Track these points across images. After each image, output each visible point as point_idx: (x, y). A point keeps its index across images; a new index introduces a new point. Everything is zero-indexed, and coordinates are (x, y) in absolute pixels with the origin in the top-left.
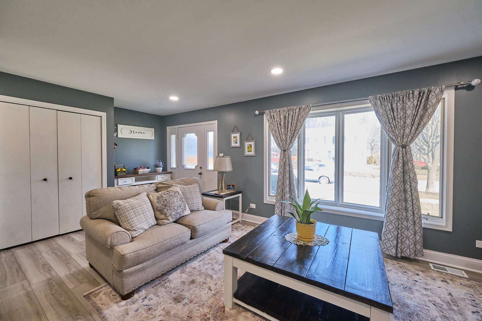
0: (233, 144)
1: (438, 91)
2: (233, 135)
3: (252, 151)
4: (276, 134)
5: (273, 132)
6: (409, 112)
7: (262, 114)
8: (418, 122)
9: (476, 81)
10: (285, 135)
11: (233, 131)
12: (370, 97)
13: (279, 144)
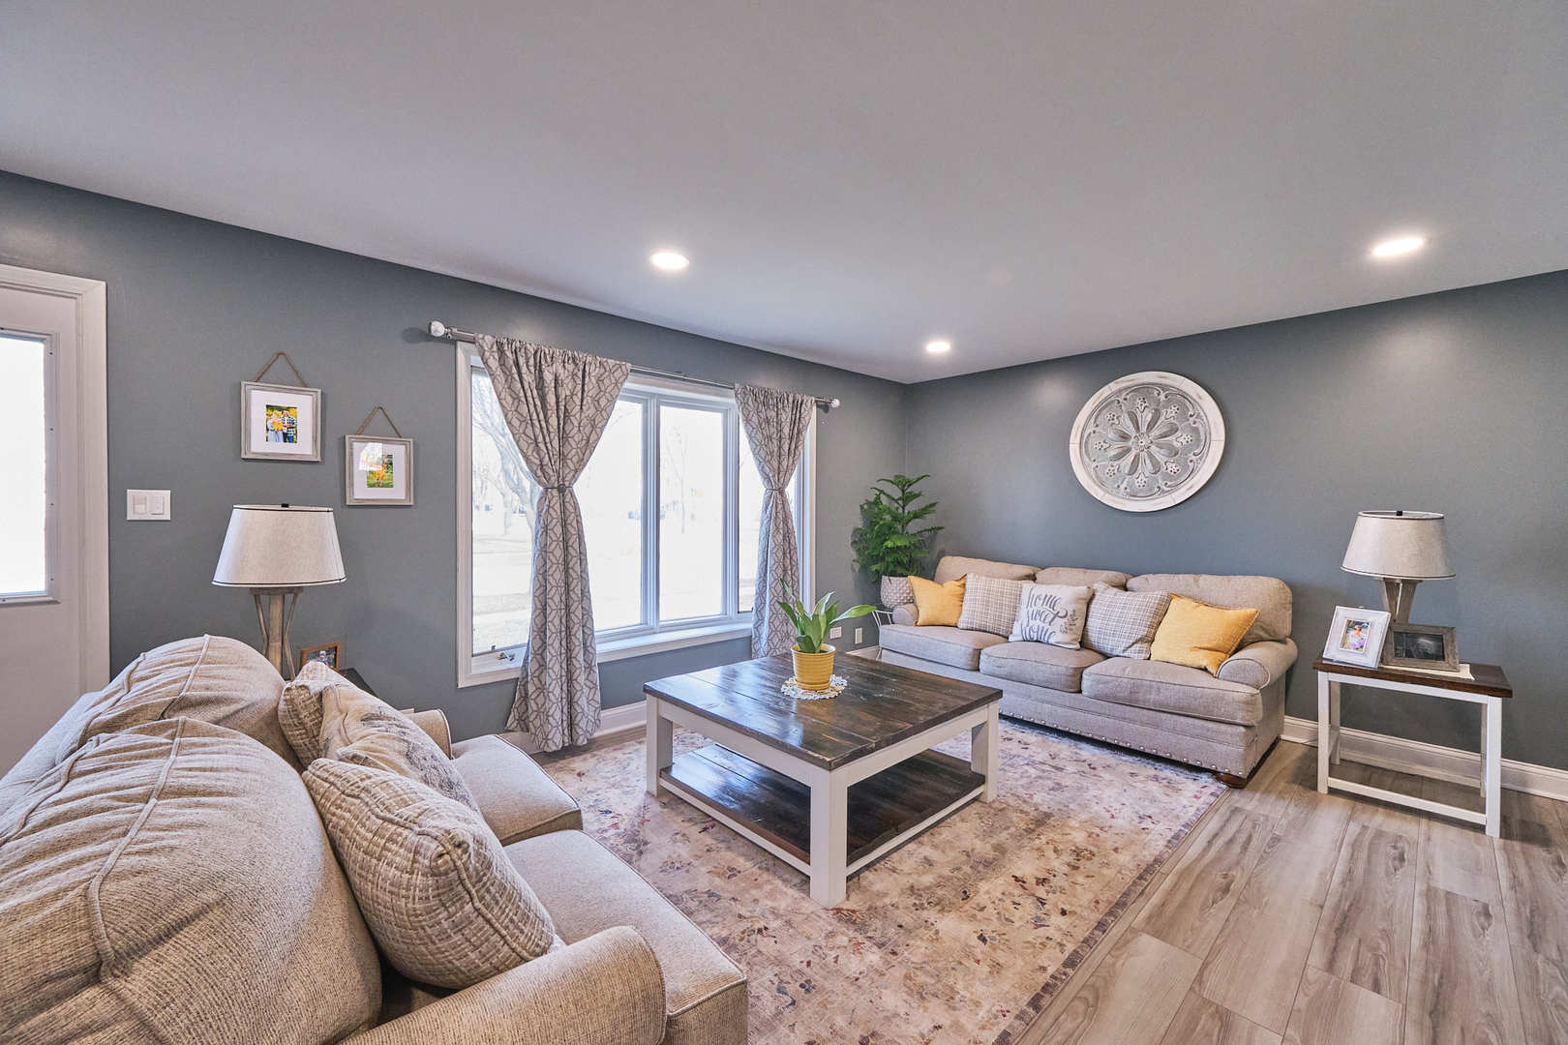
0: (261, 443)
1: (809, 404)
2: (259, 399)
3: (396, 481)
4: (529, 431)
5: (516, 423)
6: (786, 431)
7: (450, 341)
8: (794, 451)
9: (836, 403)
10: (563, 437)
11: (260, 378)
12: (737, 385)
13: (542, 465)
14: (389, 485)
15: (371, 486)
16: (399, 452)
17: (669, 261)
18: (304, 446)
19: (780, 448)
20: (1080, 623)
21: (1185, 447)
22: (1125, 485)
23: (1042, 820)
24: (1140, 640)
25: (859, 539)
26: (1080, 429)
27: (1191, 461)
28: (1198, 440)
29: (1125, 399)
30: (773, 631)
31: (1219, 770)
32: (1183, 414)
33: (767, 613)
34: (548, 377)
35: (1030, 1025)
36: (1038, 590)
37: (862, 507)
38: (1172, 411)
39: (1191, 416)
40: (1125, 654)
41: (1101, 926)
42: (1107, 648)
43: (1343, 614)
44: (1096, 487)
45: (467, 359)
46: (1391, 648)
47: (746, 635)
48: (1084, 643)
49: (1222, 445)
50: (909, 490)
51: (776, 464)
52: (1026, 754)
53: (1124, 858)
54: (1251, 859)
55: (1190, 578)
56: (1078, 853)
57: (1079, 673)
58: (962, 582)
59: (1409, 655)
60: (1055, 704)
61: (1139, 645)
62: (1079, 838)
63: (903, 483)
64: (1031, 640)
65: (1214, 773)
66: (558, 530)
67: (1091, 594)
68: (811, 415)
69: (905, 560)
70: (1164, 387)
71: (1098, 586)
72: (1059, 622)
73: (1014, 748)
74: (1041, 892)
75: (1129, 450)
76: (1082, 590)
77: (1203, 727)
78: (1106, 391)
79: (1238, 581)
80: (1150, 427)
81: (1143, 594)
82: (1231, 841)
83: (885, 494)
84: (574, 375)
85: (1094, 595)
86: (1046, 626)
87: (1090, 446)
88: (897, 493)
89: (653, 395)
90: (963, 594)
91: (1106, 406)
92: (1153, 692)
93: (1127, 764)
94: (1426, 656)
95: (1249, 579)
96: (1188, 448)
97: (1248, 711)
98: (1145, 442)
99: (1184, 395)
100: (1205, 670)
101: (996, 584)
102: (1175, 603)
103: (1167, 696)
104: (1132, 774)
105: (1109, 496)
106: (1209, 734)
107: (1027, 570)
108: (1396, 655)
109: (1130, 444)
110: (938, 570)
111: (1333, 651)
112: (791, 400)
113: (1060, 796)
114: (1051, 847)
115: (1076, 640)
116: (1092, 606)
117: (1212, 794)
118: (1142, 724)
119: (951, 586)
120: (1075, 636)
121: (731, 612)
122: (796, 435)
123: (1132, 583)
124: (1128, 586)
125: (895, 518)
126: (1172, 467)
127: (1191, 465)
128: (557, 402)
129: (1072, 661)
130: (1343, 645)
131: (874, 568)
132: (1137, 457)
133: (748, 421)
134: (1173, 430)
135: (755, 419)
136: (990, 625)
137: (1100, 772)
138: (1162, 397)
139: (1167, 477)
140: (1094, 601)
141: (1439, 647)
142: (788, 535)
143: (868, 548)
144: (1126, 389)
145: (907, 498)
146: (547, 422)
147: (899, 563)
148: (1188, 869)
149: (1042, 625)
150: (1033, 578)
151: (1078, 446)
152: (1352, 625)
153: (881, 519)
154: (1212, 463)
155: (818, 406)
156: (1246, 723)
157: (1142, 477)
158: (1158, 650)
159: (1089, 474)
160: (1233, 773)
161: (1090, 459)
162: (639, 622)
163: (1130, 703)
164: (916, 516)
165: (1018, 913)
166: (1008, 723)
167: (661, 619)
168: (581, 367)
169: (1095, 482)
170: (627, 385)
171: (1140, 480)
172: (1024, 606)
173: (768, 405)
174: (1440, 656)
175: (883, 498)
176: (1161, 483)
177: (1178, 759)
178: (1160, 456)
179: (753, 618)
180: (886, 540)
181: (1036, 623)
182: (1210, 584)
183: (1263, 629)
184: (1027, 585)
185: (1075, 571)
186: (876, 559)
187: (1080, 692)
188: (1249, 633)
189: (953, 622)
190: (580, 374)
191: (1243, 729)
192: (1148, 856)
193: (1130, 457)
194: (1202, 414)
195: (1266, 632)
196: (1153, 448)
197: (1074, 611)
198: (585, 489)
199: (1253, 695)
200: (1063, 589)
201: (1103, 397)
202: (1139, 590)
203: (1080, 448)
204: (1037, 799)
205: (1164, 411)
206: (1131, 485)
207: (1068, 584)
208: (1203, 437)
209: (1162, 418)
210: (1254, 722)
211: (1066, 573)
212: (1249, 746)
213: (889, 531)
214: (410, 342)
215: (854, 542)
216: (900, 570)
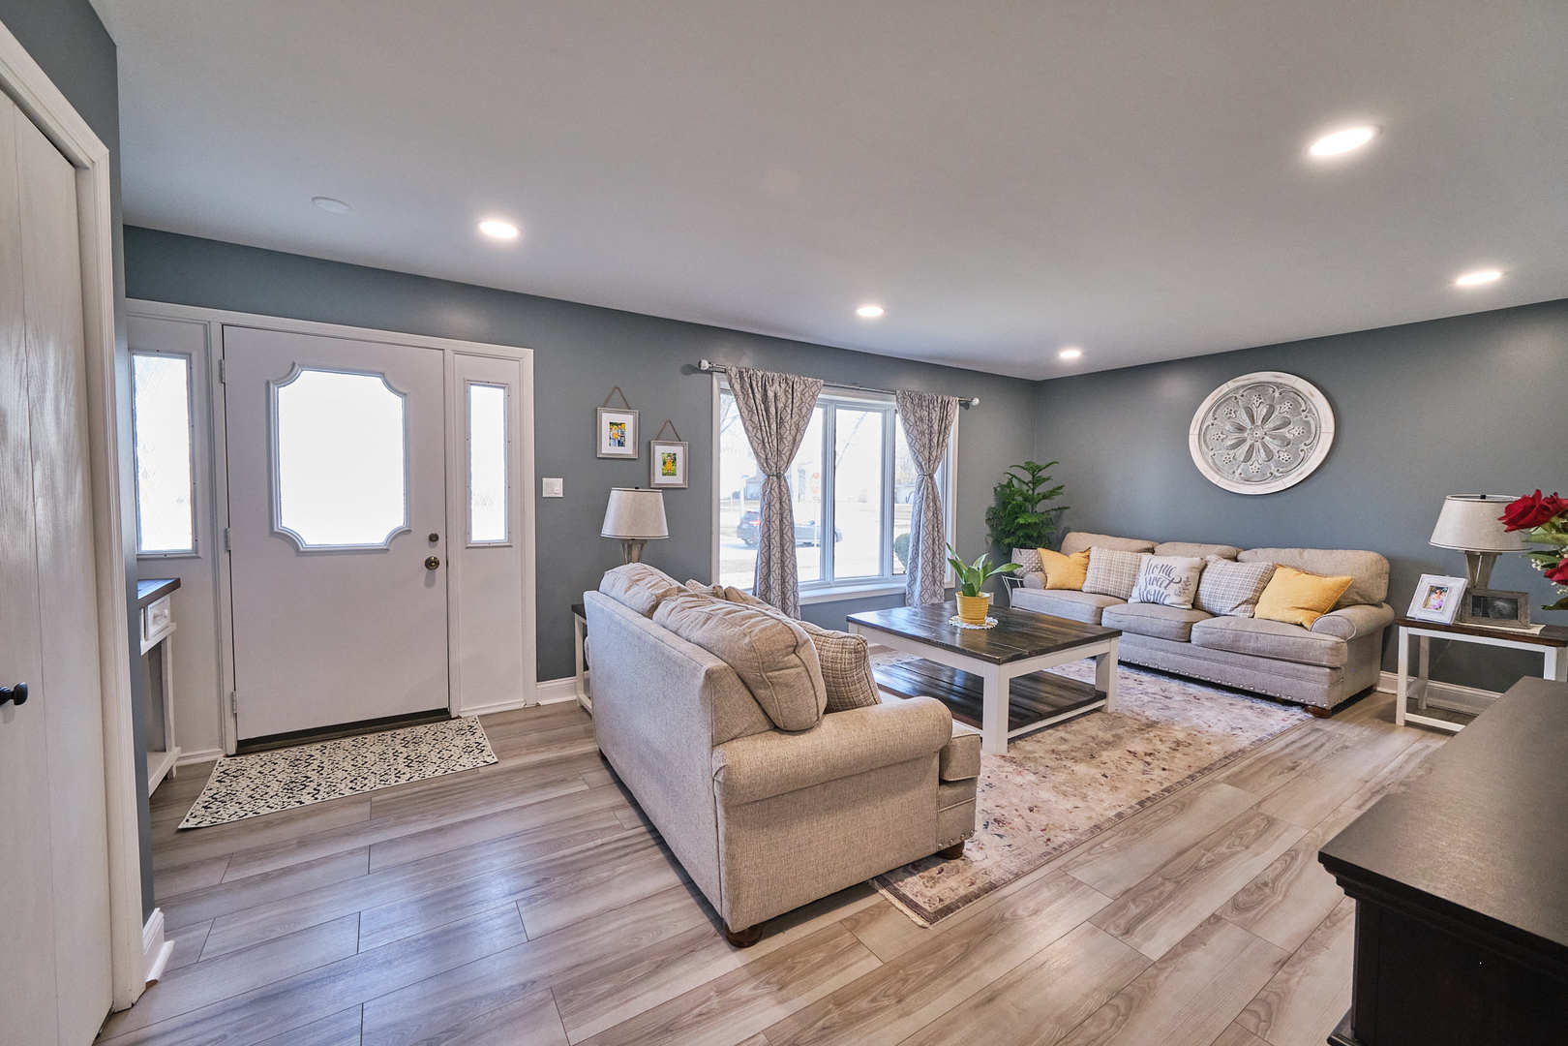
0: (607, 448)
1: (954, 403)
2: (607, 418)
3: (678, 472)
4: (759, 435)
5: (750, 428)
6: (936, 427)
7: (710, 372)
8: (942, 444)
9: (976, 401)
10: (780, 438)
11: (606, 404)
12: (898, 392)
13: (766, 459)
14: (674, 475)
15: (664, 474)
16: (679, 451)
17: (870, 311)
18: (628, 450)
19: (930, 440)
20: (1193, 588)
21: (1296, 439)
22: (1239, 471)
23: (1152, 725)
24: (1246, 602)
25: (993, 518)
26: (1200, 421)
27: (1302, 451)
28: (1309, 431)
29: (1242, 396)
30: (924, 589)
31: (1307, 703)
32: (1295, 408)
33: (919, 574)
34: (771, 394)
35: (1137, 812)
36: (1156, 560)
37: (995, 490)
38: (1286, 406)
39: (1303, 411)
40: (1232, 613)
41: (1192, 777)
42: (1216, 609)
43: (1427, 581)
44: (1212, 472)
45: (719, 384)
46: (1469, 609)
47: (902, 591)
48: (1196, 605)
49: (1331, 437)
50: (1039, 475)
51: (927, 455)
52: (1141, 687)
53: (1214, 748)
54: (1318, 757)
55: (1295, 551)
56: (1178, 743)
57: (1189, 626)
58: (1087, 553)
59: (1486, 615)
60: (1168, 652)
61: (1244, 606)
62: (1181, 736)
63: (1034, 469)
64: (1149, 602)
65: (1303, 706)
66: (778, 506)
67: (1203, 564)
68: (955, 413)
69: (1035, 534)
70: (1279, 386)
71: (1211, 558)
72: (1174, 587)
73: (1130, 683)
74: (1148, 759)
75: (1244, 440)
76: (1196, 561)
77: (1294, 669)
78: (1225, 388)
79: (1339, 555)
80: (1265, 420)
81: (1251, 564)
82: (1306, 746)
83: (1016, 478)
84: (786, 391)
85: (1206, 565)
86: (1162, 590)
87: (1208, 437)
88: (1027, 477)
89: (832, 401)
90: (1088, 564)
91: (1225, 401)
92: (1252, 641)
93: (1228, 697)
94: (1501, 616)
95: (1349, 553)
96: (1299, 439)
97: (1332, 655)
98: (1260, 433)
99: (1297, 393)
100: (1301, 625)
101: (1118, 556)
102: (1279, 572)
103: (1264, 643)
104: (1231, 704)
105: (1226, 481)
106: (1299, 674)
107: (1147, 544)
108: (1473, 615)
109: (1246, 435)
110: (1064, 544)
111: (1416, 611)
112: (940, 401)
113: (1167, 713)
114: (1158, 738)
115: (1189, 601)
116: (1205, 574)
117: (1298, 719)
118: (1242, 666)
119: (1076, 557)
120: (1188, 599)
121: (887, 574)
122: (944, 431)
123: (1242, 555)
124: (1239, 558)
125: (1026, 499)
126: (1284, 456)
127: (1302, 454)
128: (776, 413)
129: (1185, 617)
130: (1425, 606)
131: (1007, 541)
132: (1252, 446)
133: (905, 420)
134: (1286, 423)
135: (912, 419)
136: (1111, 589)
137: (1203, 700)
138: (1277, 394)
139: (1279, 464)
140: (1207, 570)
141: (1513, 609)
142: (936, 512)
143: (1001, 525)
144: (1243, 386)
145: (1036, 482)
146: (770, 427)
147: (1028, 537)
148: (1265, 758)
149: (1158, 589)
150: (1152, 551)
151: (1197, 437)
152: (1434, 590)
153: (1013, 500)
154: (1321, 452)
155: (960, 405)
156: (1332, 665)
157: (1256, 464)
158: (1261, 610)
159: (1207, 462)
160: (1319, 706)
161: (1208, 447)
162: (818, 578)
163: (1231, 649)
164: (1045, 497)
165: (1130, 768)
166: (1126, 668)
167: (836, 576)
168: (791, 384)
169: (1211, 467)
170: (820, 396)
171: (1254, 467)
172: (1142, 574)
173: (922, 406)
174: (1514, 615)
175: (1015, 481)
176: (1273, 469)
177: (1272, 694)
178: (1273, 445)
179: (907, 578)
180: (1017, 518)
181: (1152, 588)
182: (1313, 556)
183: (1357, 593)
184: (1146, 557)
185: (1190, 546)
186: (1009, 534)
187: (1190, 641)
188: (1343, 597)
189: (1077, 587)
190: (790, 391)
191: (1328, 670)
192: (1234, 748)
193: (1245, 447)
194: (1314, 410)
195: (1362, 596)
196: (1267, 438)
197: (1188, 578)
198: (792, 475)
199: (1337, 643)
200: (1179, 560)
201: (1223, 392)
202: (1248, 561)
203: (1199, 438)
204: (1147, 713)
205: (1278, 407)
206: (1245, 471)
207: (1182, 555)
208: (1313, 431)
209: (1276, 413)
210: (1338, 665)
211: (1181, 546)
212: (1333, 684)
213: (1020, 510)
214: (686, 374)
215: (988, 520)
216: (1029, 543)
